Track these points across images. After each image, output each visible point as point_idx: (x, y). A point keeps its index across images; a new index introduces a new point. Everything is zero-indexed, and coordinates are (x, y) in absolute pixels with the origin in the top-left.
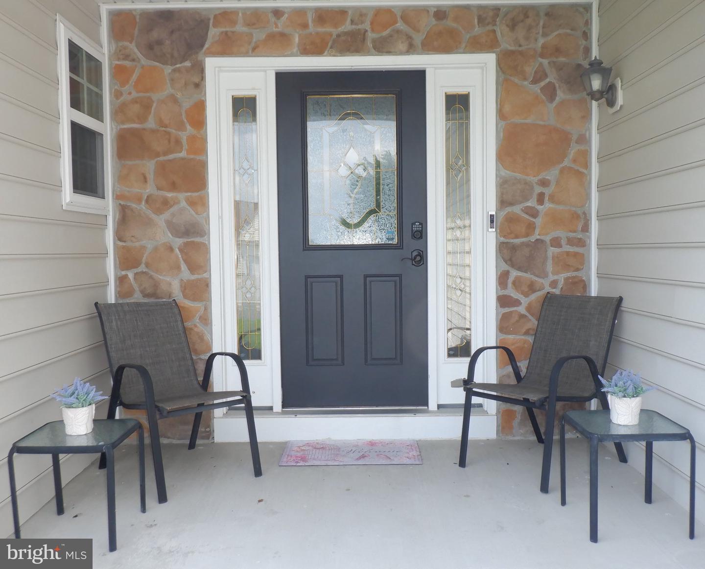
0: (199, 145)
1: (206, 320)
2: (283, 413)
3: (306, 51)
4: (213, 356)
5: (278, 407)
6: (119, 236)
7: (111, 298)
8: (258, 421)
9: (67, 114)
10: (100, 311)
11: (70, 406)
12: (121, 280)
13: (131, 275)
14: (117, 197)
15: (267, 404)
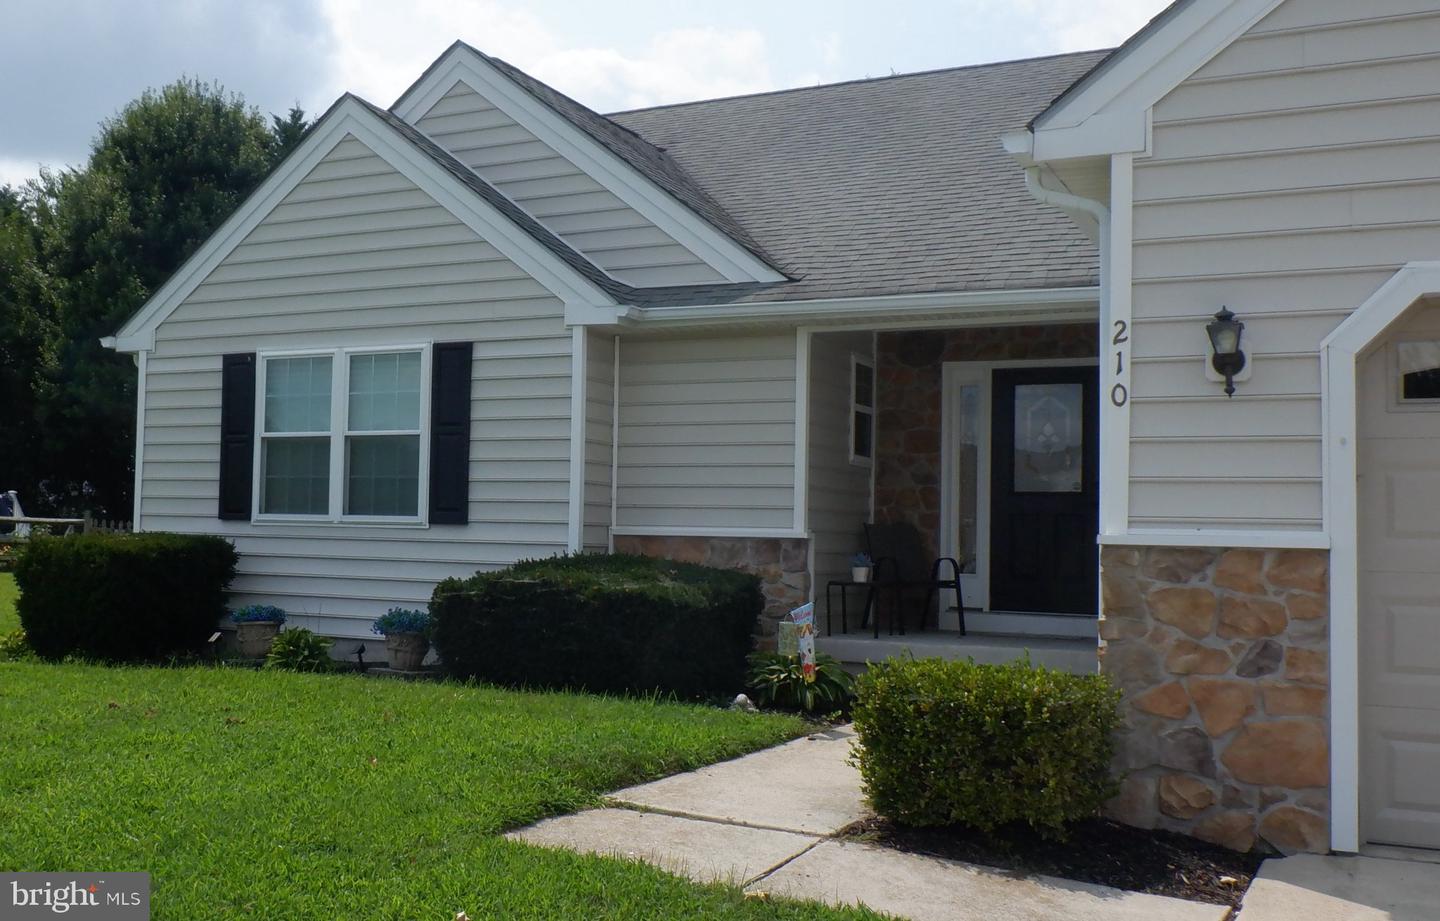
0: (936, 421)
1: (937, 542)
2: (990, 613)
3: (1013, 356)
4: (940, 560)
5: (986, 608)
6: (878, 482)
7: (871, 521)
8: (967, 616)
9: (854, 407)
10: (867, 527)
11: (857, 566)
12: (878, 513)
13: (885, 509)
14: (879, 456)
15: (979, 606)
